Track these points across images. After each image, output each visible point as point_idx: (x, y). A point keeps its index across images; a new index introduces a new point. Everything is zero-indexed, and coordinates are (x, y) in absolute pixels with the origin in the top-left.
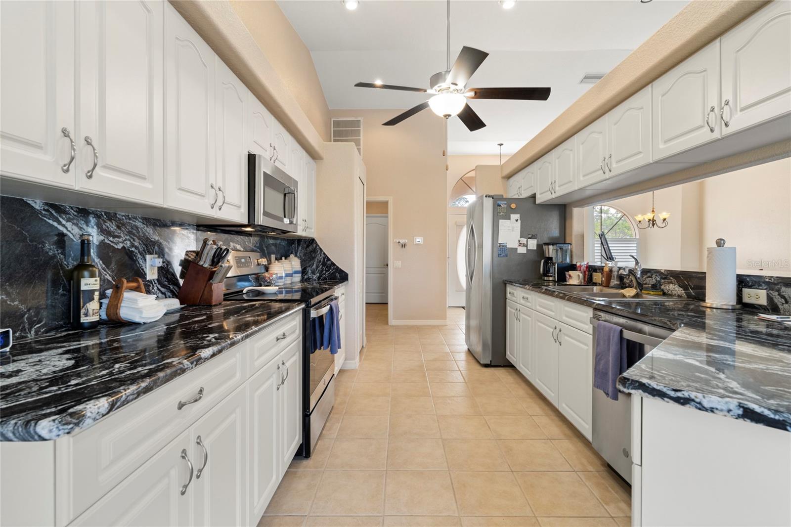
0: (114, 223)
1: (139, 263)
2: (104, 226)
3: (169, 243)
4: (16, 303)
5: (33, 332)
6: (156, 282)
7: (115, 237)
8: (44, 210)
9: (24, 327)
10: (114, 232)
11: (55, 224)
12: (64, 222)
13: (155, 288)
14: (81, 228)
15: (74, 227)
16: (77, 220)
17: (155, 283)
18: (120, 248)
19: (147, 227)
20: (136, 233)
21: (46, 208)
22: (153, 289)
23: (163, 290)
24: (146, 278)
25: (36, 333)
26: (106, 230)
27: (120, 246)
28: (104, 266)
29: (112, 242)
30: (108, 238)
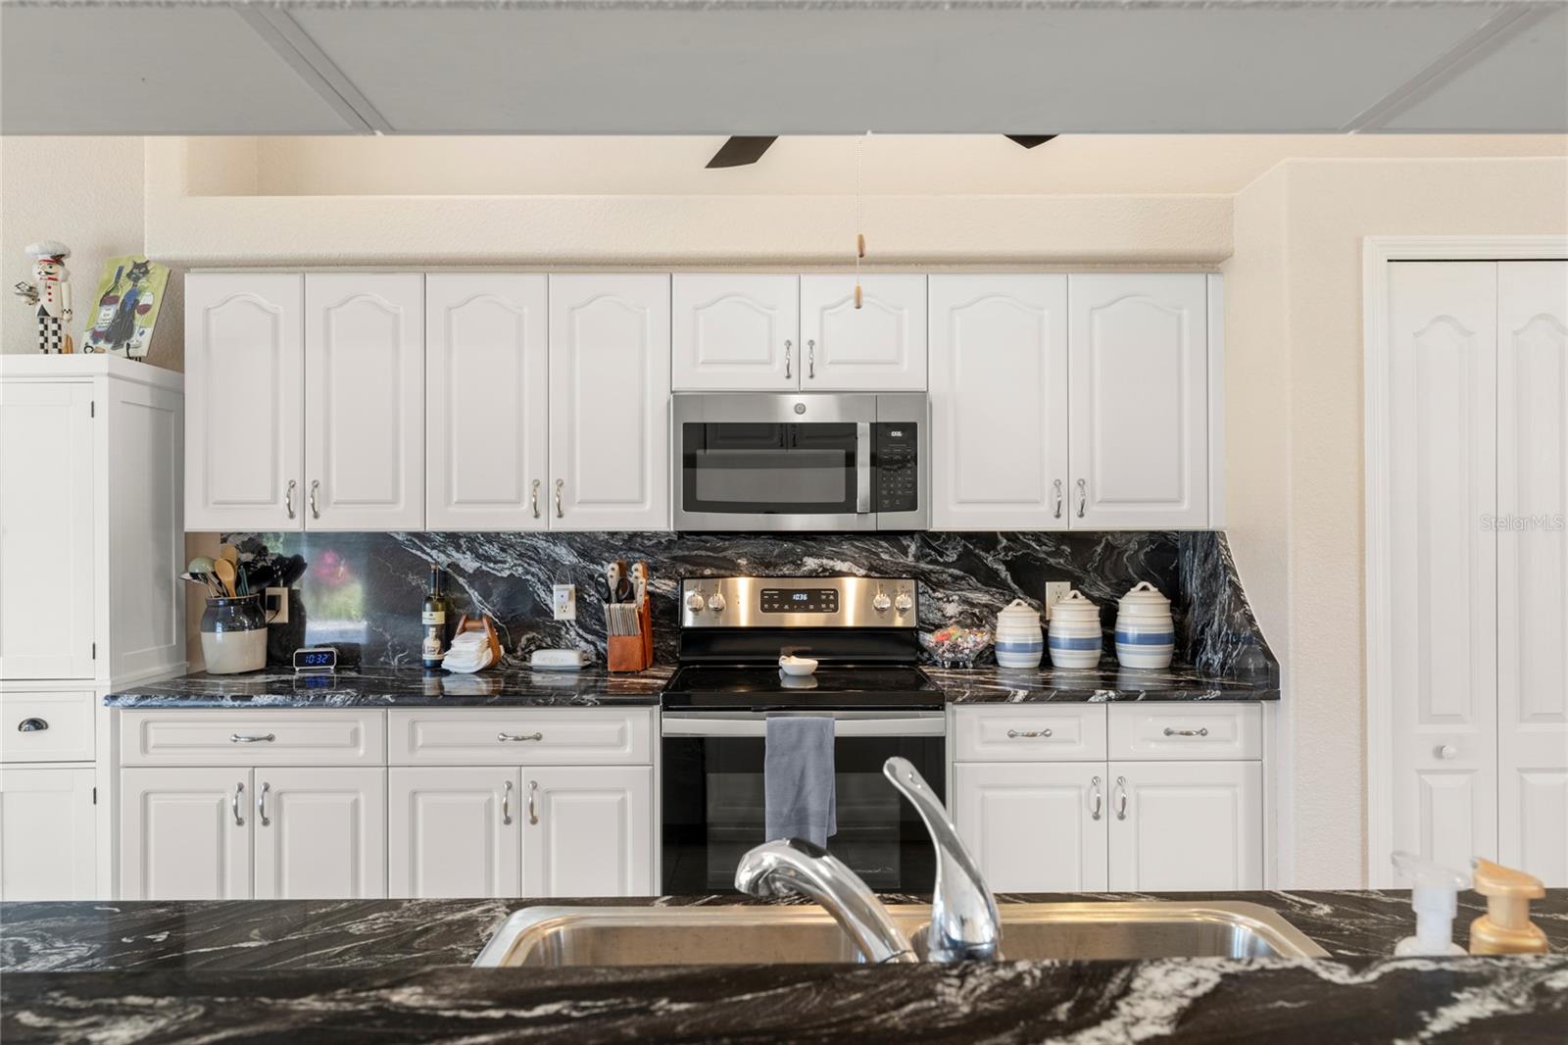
0: (496, 546)
1: (539, 596)
2: (481, 550)
3: (602, 566)
4: (381, 630)
5: (396, 660)
6: (574, 624)
7: (496, 562)
8: (407, 540)
9: (387, 654)
10: (495, 557)
11: (419, 553)
12: (428, 550)
13: (573, 633)
14: (448, 556)
15: (441, 555)
16: (445, 547)
17: (571, 625)
18: (505, 576)
19: (555, 544)
20: (533, 556)
21: (409, 537)
22: (567, 633)
23: (589, 637)
24: (553, 618)
25: (400, 661)
26: (483, 555)
27: (506, 574)
28: (480, 598)
29: (493, 569)
30: (486, 565)
